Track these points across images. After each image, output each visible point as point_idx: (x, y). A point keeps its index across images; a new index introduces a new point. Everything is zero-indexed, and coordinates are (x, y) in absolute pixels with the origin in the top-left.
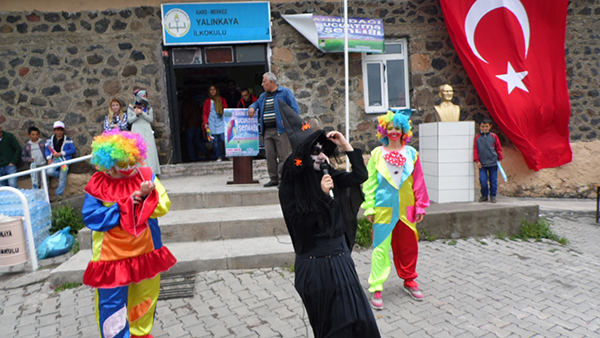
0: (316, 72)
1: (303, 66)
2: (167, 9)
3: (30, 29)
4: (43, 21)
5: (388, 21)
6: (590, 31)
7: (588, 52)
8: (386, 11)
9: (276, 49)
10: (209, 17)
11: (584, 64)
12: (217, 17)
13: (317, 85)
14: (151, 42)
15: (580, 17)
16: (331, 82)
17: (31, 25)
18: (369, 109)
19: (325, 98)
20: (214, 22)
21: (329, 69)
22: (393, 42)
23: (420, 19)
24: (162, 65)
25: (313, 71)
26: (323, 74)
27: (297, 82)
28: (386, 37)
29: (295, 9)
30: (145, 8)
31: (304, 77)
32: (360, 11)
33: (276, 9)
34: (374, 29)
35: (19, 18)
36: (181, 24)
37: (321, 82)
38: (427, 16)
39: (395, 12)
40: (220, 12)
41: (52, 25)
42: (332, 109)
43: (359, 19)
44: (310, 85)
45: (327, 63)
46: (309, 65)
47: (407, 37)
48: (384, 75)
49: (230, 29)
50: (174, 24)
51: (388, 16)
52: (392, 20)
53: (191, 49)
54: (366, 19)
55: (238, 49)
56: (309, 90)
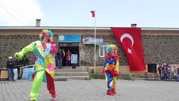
0: (90, 48)
1: (87, 47)
2: (60, 35)
3: (33, 38)
4: (35, 37)
5: (104, 39)
6: (147, 42)
7: (147, 46)
8: (104, 37)
9: (81, 44)
10: (68, 37)
11: (146, 49)
12: (69, 37)
13: (89, 51)
14: (56, 41)
15: (144, 39)
16: (92, 51)
17: (33, 37)
18: (100, 57)
19: (91, 54)
20: (69, 38)
21: (92, 48)
22: (106, 43)
23: (111, 39)
24: (58, 46)
25: (89, 48)
26: (91, 49)
27: (85, 50)
28: (104, 42)
29: (86, 36)
30: (55, 35)
31: (87, 49)
32: (99, 37)
33: (82, 36)
34: (101, 40)
35: (31, 36)
36: (62, 38)
37: (90, 50)
38: (112, 38)
39: (106, 37)
40: (70, 36)
41: (37, 38)
42: (92, 56)
43: (98, 38)
44: (88, 51)
45: (92, 47)
46: (88, 47)
47: (108, 42)
48: (104, 50)
49: (72, 39)
50: (61, 38)
51: (104, 38)
52: (105, 39)
53: (64, 43)
54: (100, 38)
55: (73, 43)
56: (88, 52)
